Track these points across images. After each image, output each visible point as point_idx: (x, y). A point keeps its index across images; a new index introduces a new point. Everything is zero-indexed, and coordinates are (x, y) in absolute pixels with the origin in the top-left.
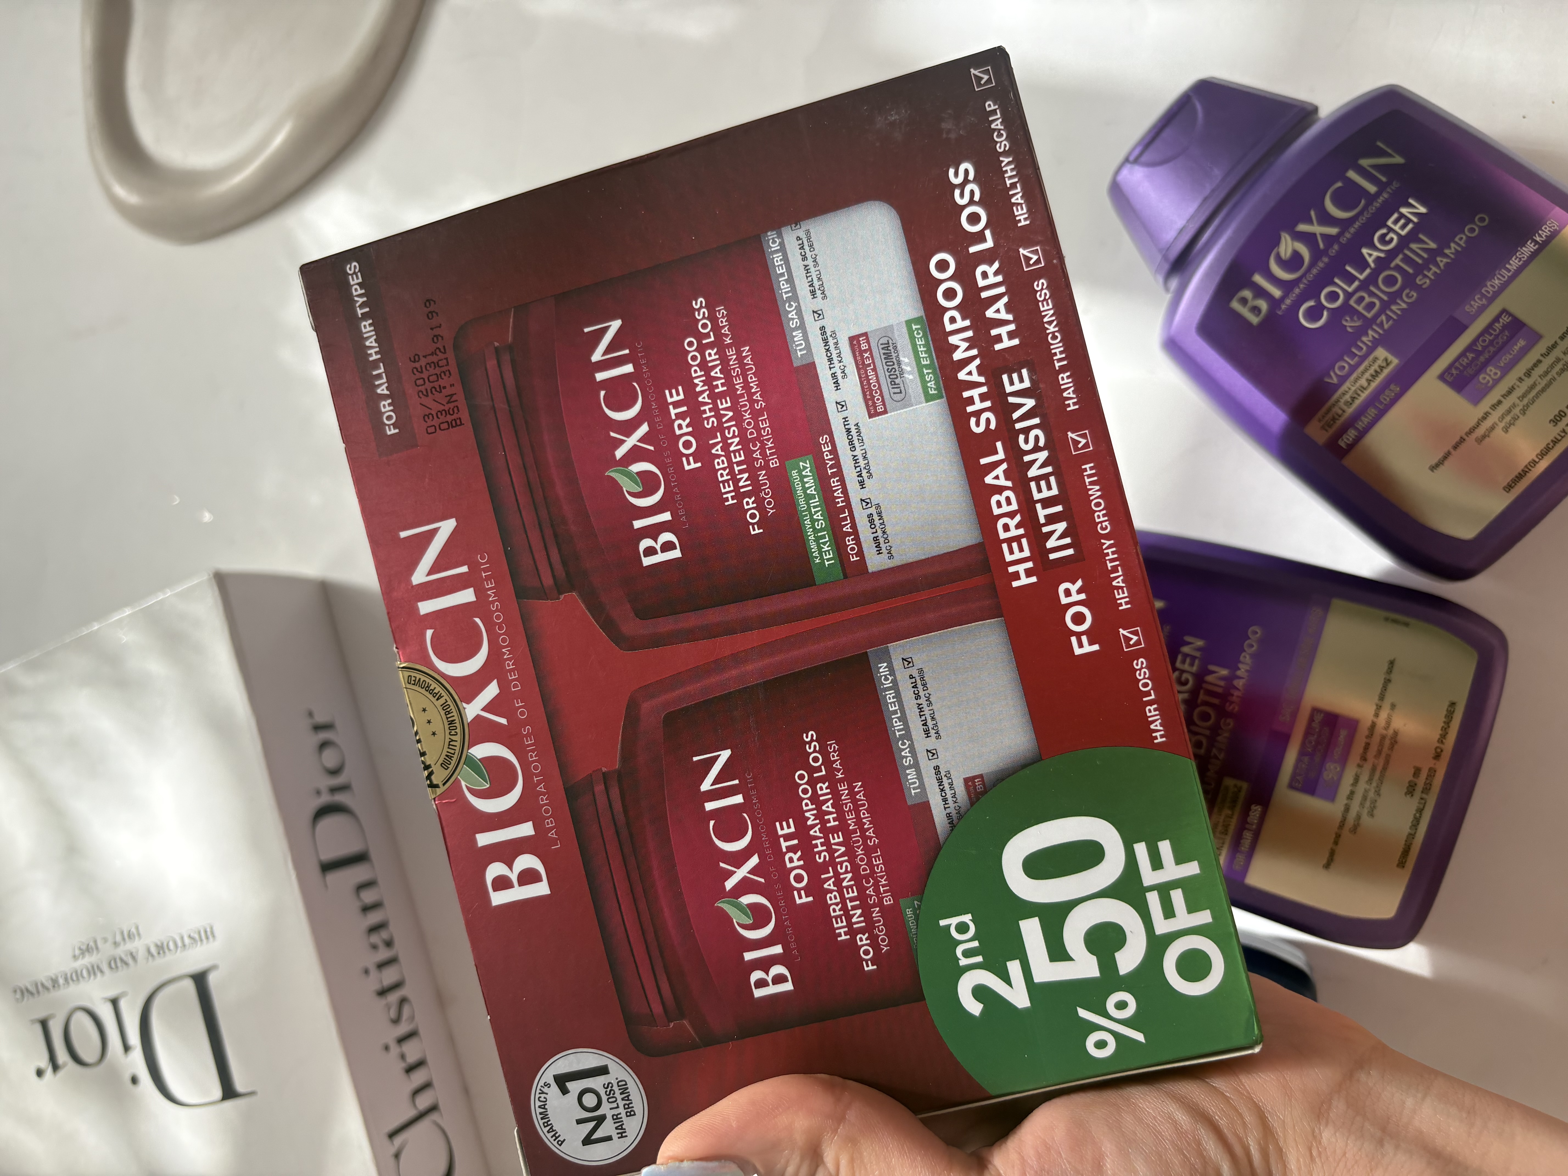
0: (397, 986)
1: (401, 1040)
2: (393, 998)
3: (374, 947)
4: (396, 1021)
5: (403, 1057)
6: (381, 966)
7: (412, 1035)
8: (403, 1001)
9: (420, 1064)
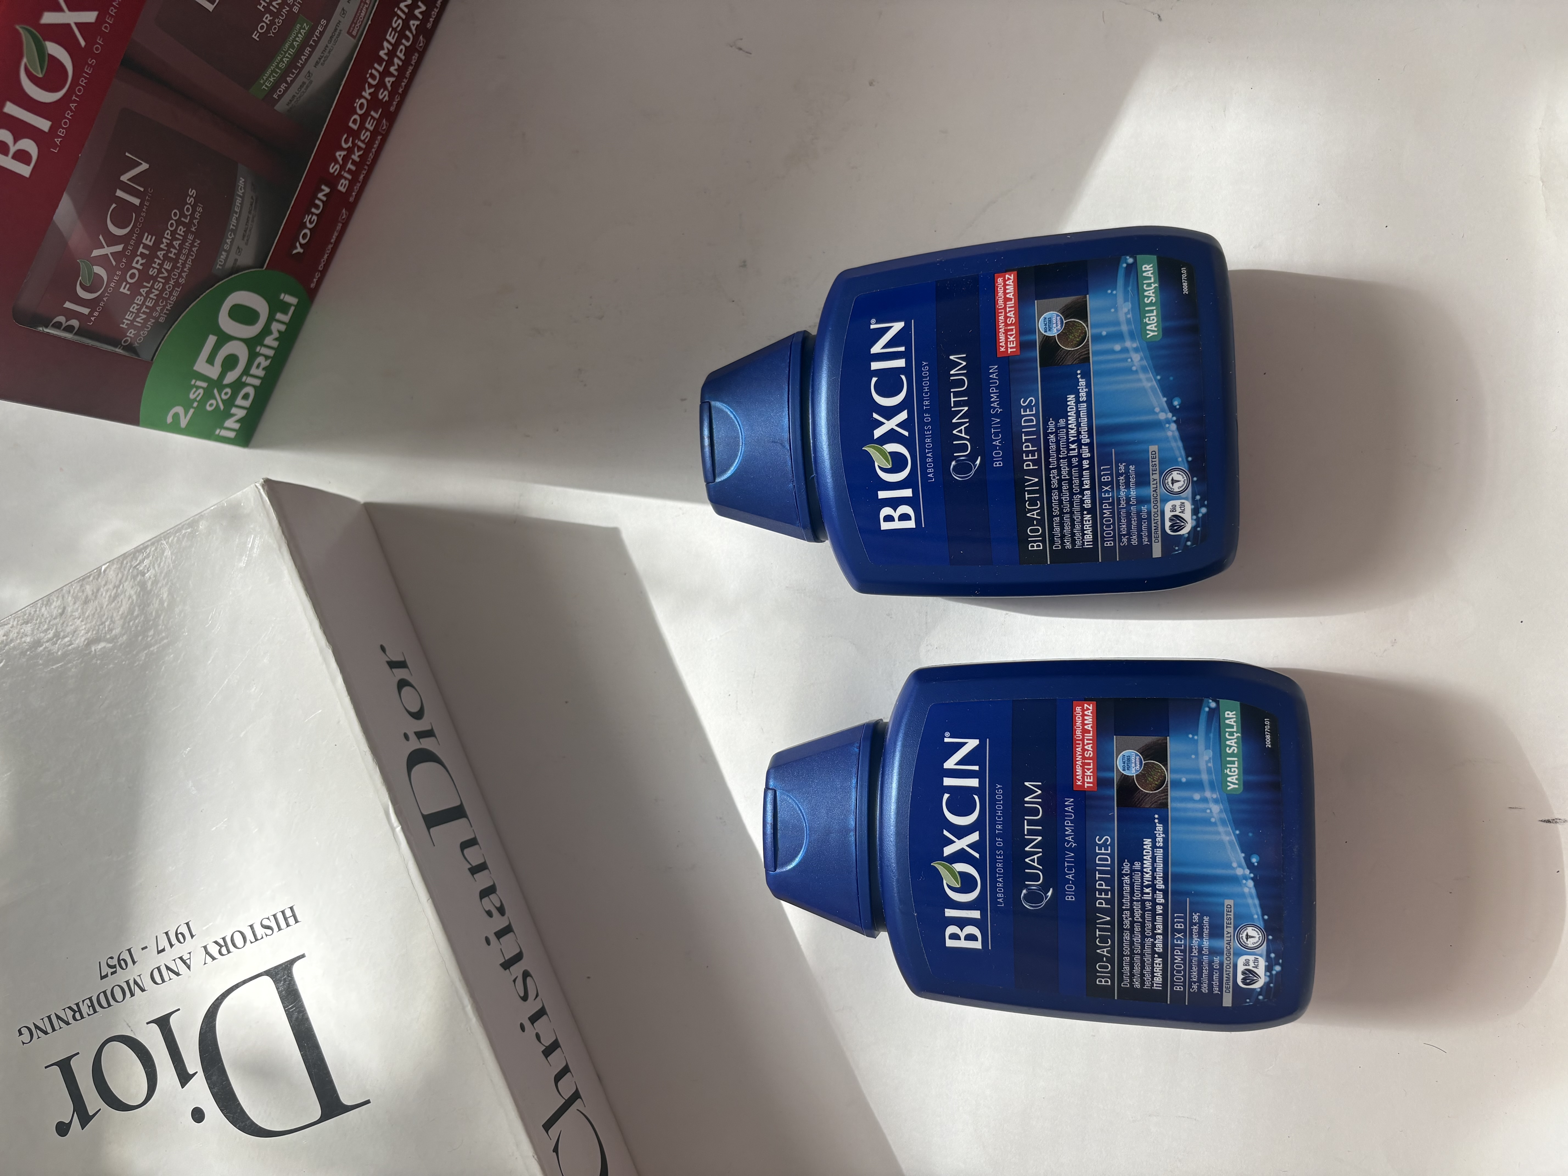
0: (518, 957)
1: (534, 1019)
2: (517, 970)
3: (489, 914)
4: (525, 998)
5: (538, 1037)
6: (500, 934)
7: (541, 1013)
8: (526, 975)
9: (554, 1046)
